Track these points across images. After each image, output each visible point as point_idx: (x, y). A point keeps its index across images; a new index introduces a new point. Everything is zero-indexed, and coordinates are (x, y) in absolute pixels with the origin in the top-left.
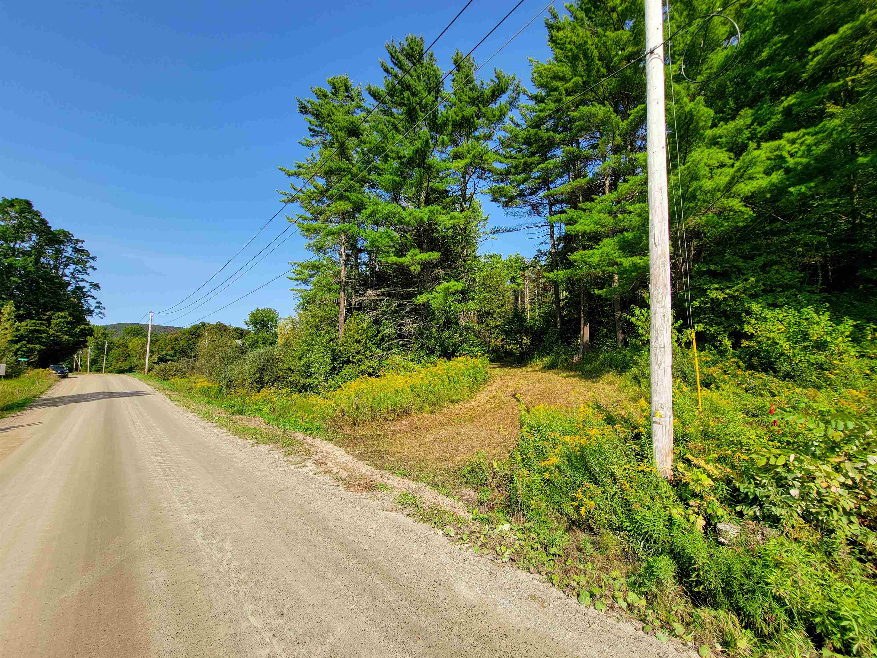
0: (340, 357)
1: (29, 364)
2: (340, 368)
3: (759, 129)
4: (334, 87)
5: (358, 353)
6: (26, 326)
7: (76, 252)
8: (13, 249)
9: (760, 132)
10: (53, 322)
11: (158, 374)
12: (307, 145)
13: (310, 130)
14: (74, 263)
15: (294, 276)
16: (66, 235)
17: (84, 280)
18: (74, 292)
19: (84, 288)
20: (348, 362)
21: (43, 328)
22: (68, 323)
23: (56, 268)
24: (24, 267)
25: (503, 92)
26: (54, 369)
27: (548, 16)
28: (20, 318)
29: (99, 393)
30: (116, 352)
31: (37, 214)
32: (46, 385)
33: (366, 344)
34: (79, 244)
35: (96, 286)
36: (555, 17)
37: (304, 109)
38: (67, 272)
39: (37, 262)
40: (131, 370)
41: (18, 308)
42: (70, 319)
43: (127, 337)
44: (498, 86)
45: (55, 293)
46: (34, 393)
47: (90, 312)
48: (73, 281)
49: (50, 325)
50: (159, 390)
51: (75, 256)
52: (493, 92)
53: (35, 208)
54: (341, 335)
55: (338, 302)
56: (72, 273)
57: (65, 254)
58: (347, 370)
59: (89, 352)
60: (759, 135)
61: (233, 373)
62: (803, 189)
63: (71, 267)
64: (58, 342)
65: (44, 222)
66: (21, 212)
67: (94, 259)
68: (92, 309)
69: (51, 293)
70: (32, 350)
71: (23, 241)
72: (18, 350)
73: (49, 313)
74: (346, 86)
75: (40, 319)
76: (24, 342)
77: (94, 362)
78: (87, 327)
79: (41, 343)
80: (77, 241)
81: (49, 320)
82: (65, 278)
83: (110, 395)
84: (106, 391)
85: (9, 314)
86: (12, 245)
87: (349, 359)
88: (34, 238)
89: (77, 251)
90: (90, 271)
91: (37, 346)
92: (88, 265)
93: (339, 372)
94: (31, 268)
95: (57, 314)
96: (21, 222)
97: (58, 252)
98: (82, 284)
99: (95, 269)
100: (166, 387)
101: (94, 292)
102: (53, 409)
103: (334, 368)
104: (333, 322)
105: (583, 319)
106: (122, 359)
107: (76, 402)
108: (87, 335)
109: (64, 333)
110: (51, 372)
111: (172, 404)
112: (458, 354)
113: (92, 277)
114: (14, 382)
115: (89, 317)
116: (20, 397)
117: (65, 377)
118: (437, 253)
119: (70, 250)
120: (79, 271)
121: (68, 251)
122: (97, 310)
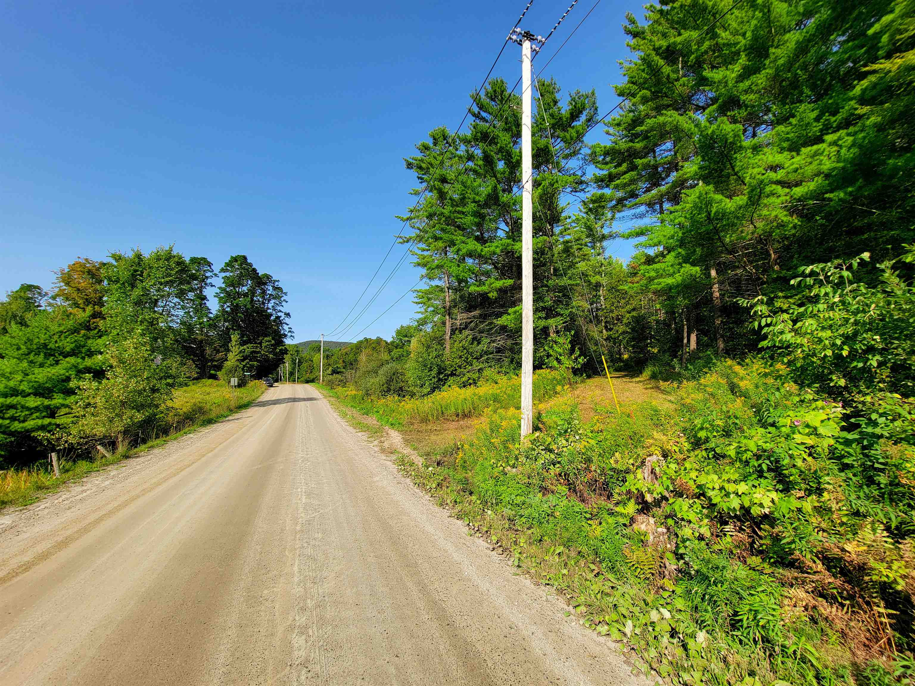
0: (445, 370)
1: (252, 376)
2: (446, 380)
3: (833, 119)
4: (435, 139)
5: (460, 367)
6: (248, 348)
7: (274, 290)
8: (238, 293)
9: (835, 121)
10: (263, 345)
11: (327, 385)
12: (415, 194)
13: (419, 178)
14: (274, 298)
15: (416, 300)
16: (268, 277)
17: (281, 311)
18: (274, 321)
19: (280, 317)
20: (452, 374)
21: (258, 350)
22: (272, 345)
23: (263, 303)
24: (245, 306)
25: (581, 112)
26: (264, 381)
27: (627, 23)
28: (243, 343)
29: (289, 399)
30: (305, 365)
31: (250, 265)
32: (260, 392)
33: (467, 359)
34: (277, 283)
35: (288, 315)
36: (633, 22)
37: (410, 166)
38: (270, 305)
39: (252, 300)
40: (313, 381)
41: (242, 336)
42: (273, 342)
43: (312, 353)
44: (575, 107)
45: (264, 323)
46: (253, 398)
47: (286, 336)
48: (274, 312)
49: (261, 347)
50: (325, 397)
51: (274, 293)
52: (572, 114)
53: (249, 261)
54: (447, 351)
55: (444, 323)
56: (273, 306)
57: (268, 292)
58: (452, 381)
59: (287, 366)
60: (834, 125)
61: (369, 384)
62: (842, 195)
63: (272, 301)
64: (267, 360)
65: (254, 270)
66: (241, 265)
67: (286, 294)
68: (286, 333)
69: (261, 323)
70: (252, 366)
71: (243, 286)
72: (244, 366)
73: (260, 338)
74: (443, 136)
75: (256, 343)
76: (248, 361)
77: (292, 374)
78: (283, 348)
79: (258, 361)
80: (275, 281)
81: (260, 343)
82: (269, 311)
83: (294, 400)
84: (293, 397)
85: (236, 341)
86: (237, 289)
87: (452, 372)
88: (249, 282)
89: (275, 288)
90: (284, 303)
91: (255, 363)
92: (282, 299)
93: (445, 383)
94: (249, 306)
95: (265, 339)
96: (241, 272)
97: (264, 292)
98: (279, 314)
99: (287, 302)
100: (331, 394)
101: (287, 320)
102: (262, 408)
103: (440, 380)
104: (441, 341)
105: (686, 327)
106: (309, 371)
107: (275, 404)
108: (283, 354)
109: (270, 353)
110: (262, 383)
111: (328, 406)
112: (544, 367)
113: (285, 308)
114: (242, 390)
115: (285, 340)
116: (246, 400)
117: (271, 386)
118: (510, 280)
119: (271, 288)
120: (277, 304)
121: (270, 290)
122: (289, 334)
